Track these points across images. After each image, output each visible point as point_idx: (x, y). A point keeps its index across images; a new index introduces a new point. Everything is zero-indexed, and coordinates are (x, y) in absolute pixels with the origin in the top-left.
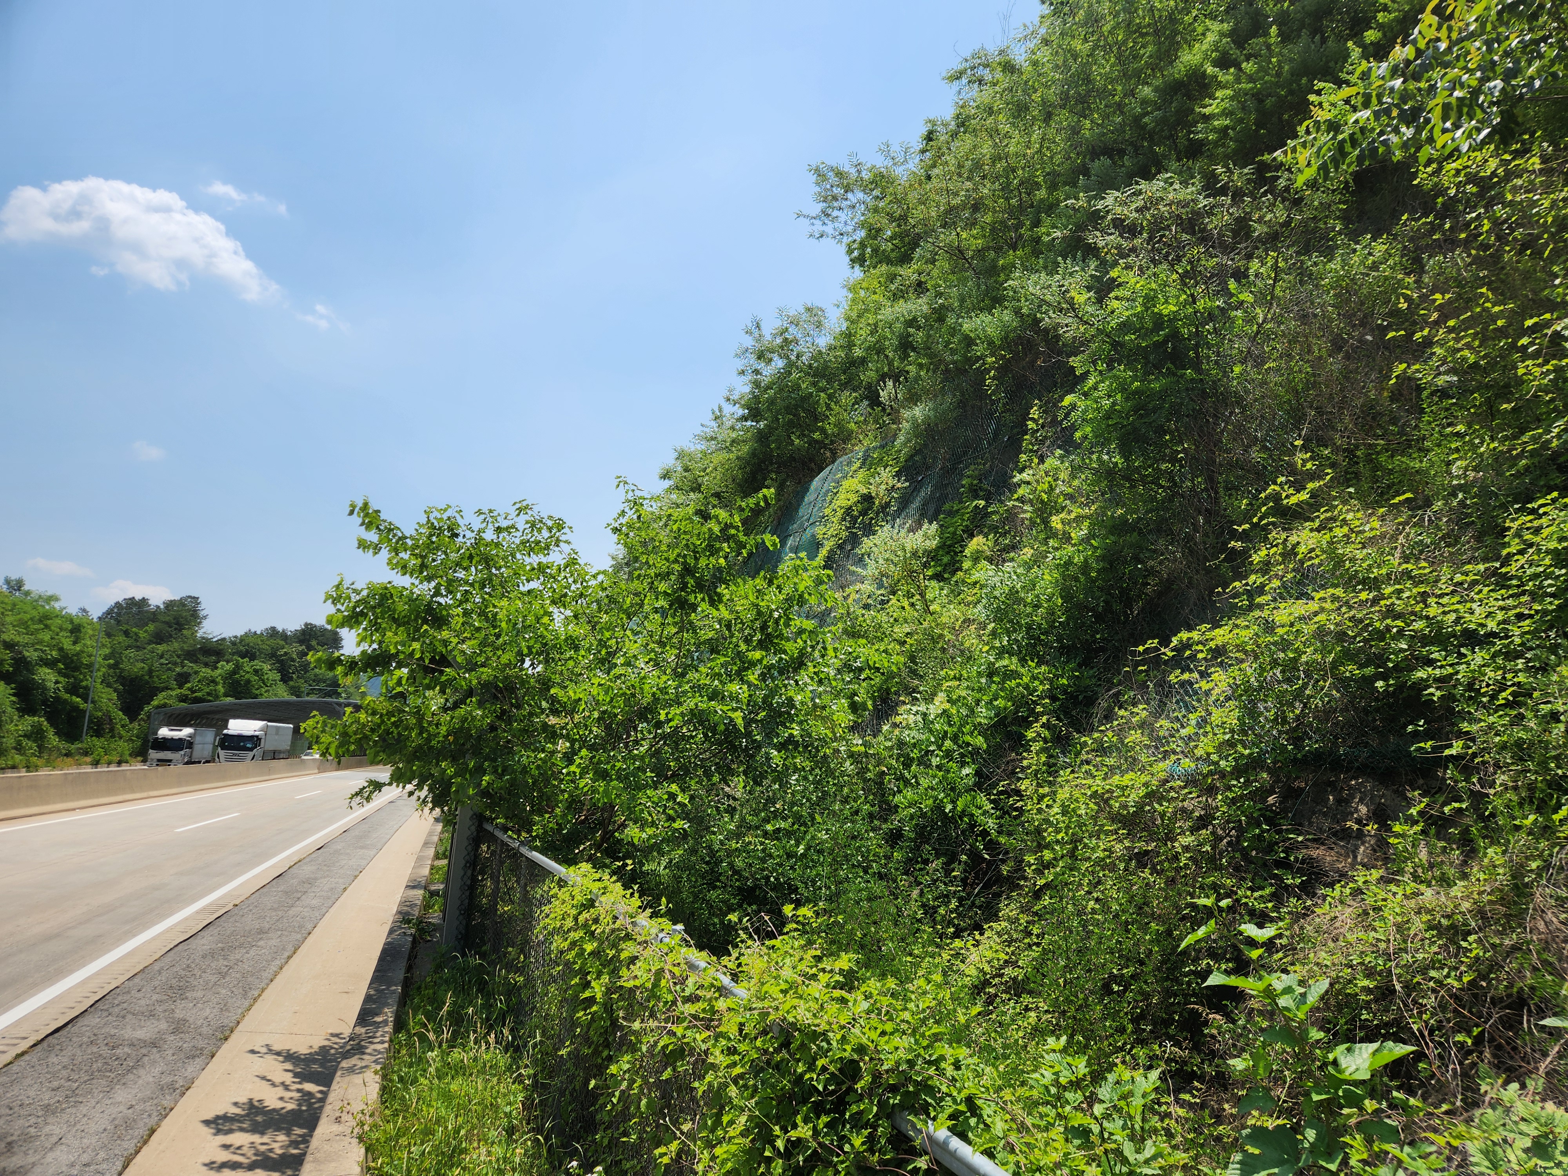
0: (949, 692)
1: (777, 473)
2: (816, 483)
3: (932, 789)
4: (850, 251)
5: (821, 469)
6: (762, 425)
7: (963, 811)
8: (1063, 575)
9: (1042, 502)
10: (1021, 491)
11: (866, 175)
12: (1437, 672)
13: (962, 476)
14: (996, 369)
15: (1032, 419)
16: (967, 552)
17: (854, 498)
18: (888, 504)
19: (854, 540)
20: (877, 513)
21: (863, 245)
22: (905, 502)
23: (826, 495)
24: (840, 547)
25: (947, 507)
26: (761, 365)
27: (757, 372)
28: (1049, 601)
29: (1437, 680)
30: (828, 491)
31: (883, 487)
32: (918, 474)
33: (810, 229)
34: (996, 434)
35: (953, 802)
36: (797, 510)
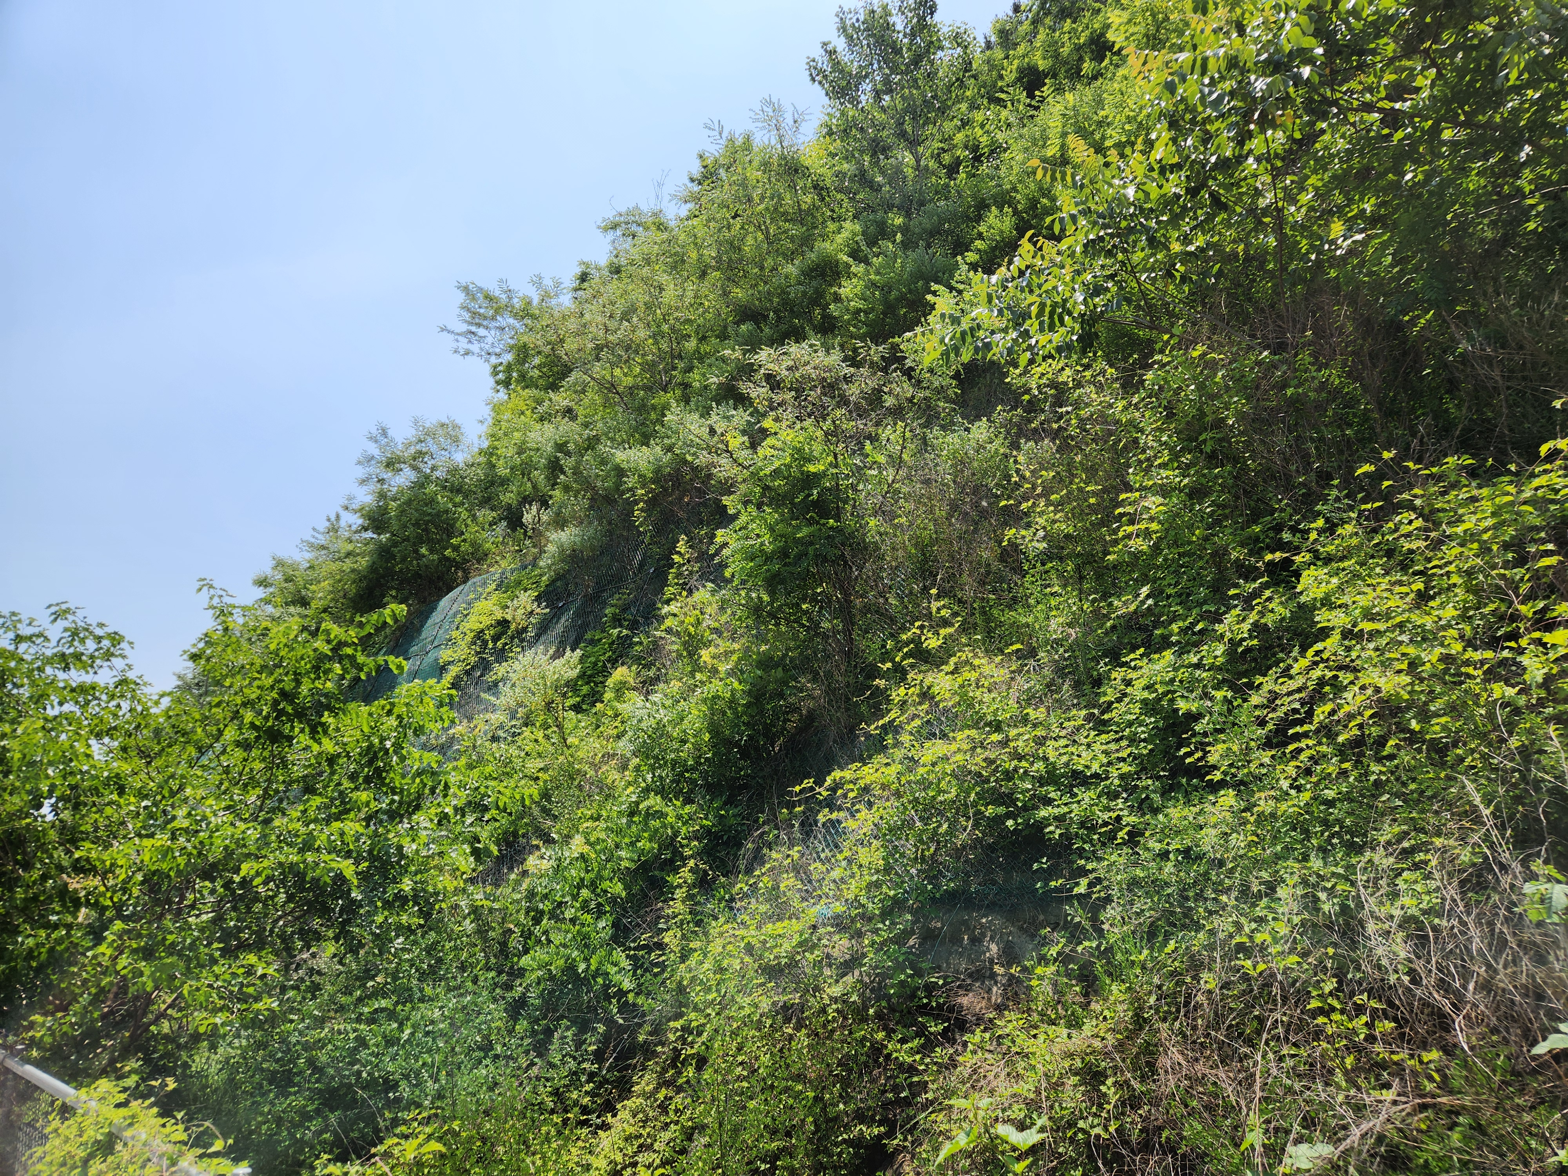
0: (586, 835)
1: (398, 590)
2: (444, 602)
3: (565, 946)
4: (495, 373)
5: (450, 589)
6: (384, 537)
7: (597, 969)
8: (711, 709)
9: (689, 635)
10: (669, 622)
11: (517, 303)
12: (1056, 811)
13: (604, 604)
14: (645, 502)
15: (679, 553)
16: (610, 682)
17: (487, 621)
18: (525, 630)
19: (485, 666)
20: (512, 638)
21: (509, 368)
22: (544, 628)
23: (455, 615)
24: (467, 673)
25: (588, 636)
26: (388, 475)
27: (381, 481)
28: (695, 736)
29: (1056, 818)
30: (458, 612)
31: (521, 611)
32: (559, 600)
33: (455, 345)
34: (642, 565)
35: (586, 960)
36: (419, 631)
